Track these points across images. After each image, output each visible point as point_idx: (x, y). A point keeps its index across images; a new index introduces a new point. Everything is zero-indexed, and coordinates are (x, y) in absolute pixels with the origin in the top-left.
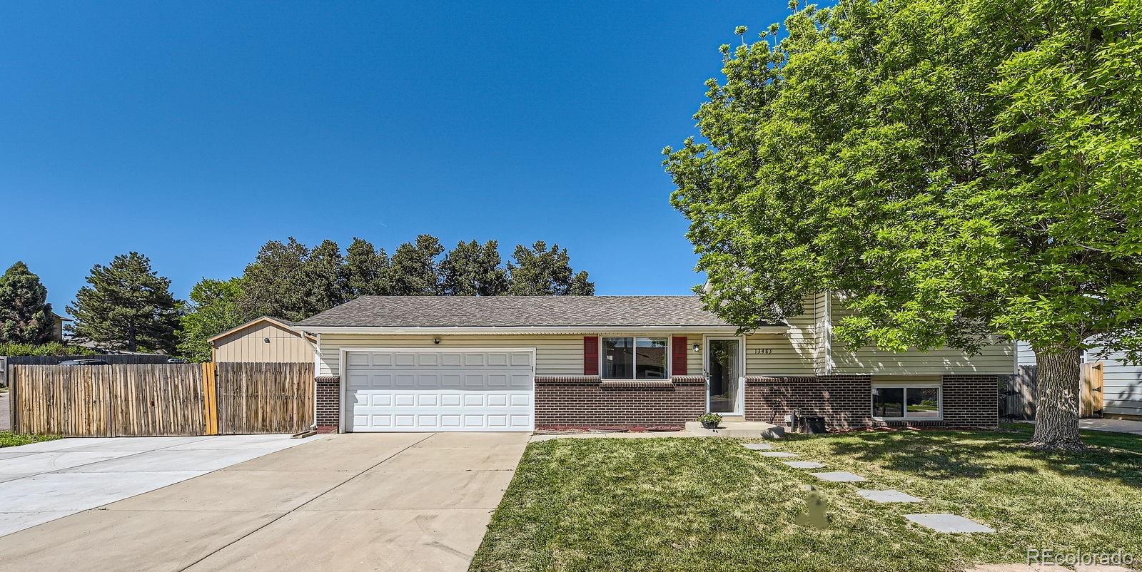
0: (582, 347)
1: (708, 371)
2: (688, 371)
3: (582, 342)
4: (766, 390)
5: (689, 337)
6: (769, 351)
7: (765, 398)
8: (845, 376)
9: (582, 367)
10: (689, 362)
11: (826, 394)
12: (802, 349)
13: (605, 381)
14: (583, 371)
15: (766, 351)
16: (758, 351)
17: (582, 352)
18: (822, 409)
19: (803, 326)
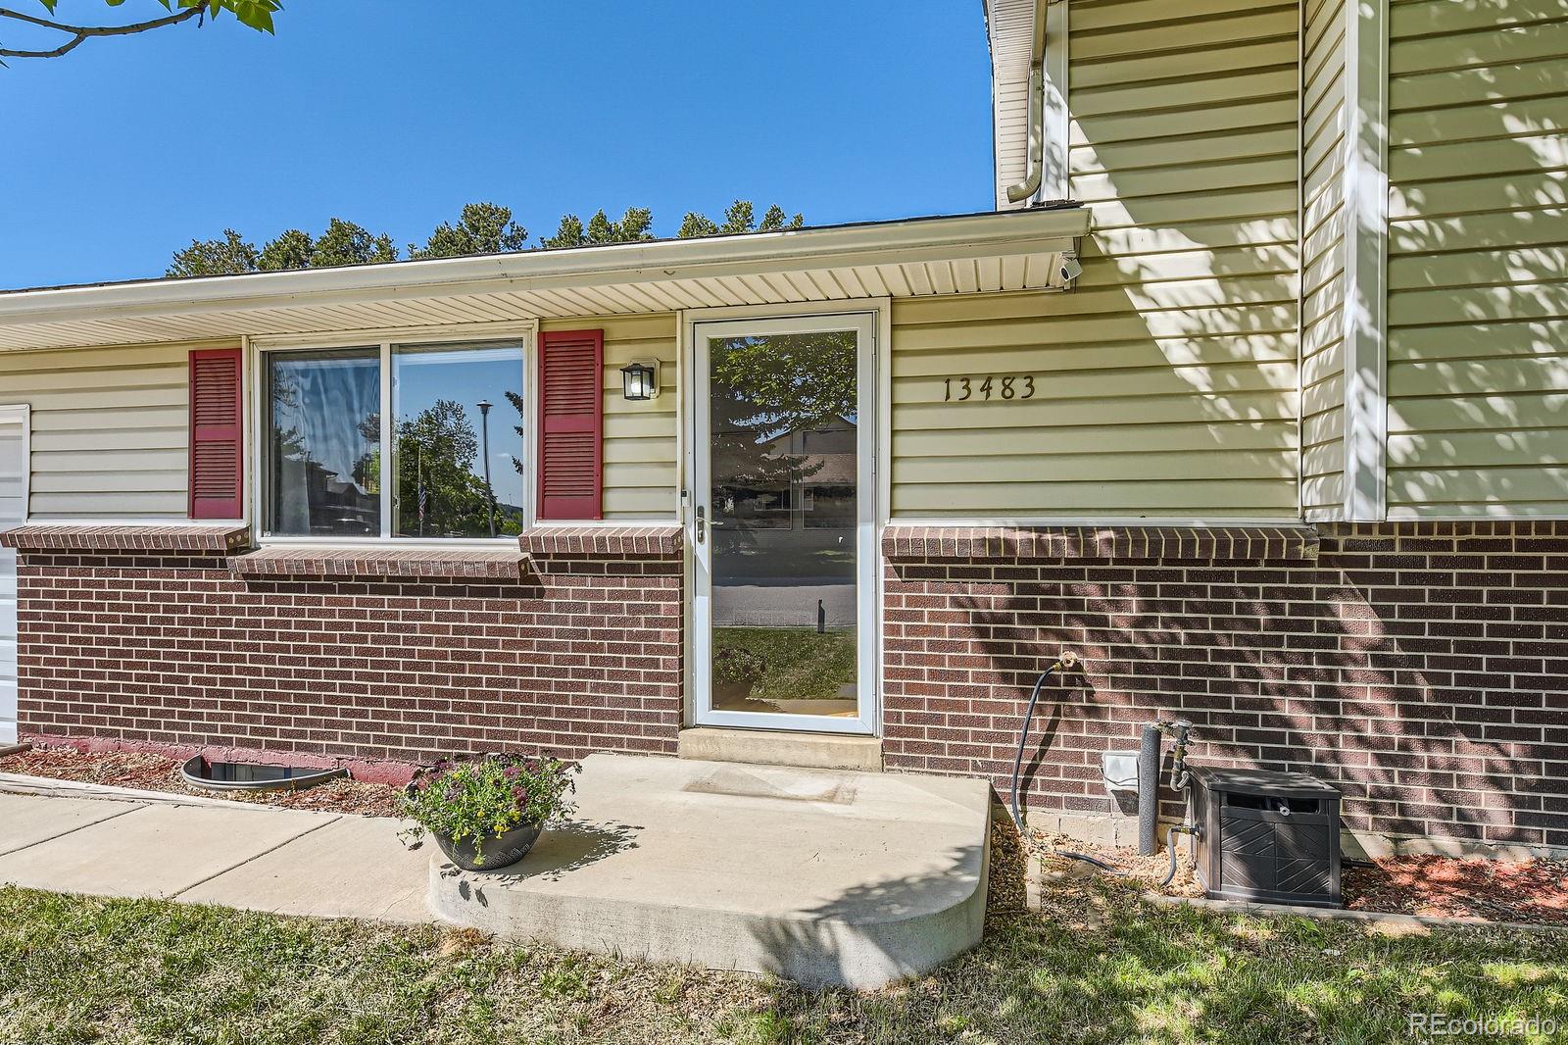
0: (183, 396)
1: (705, 499)
2: (612, 501)
3: (183, 375)
4: (995, 596)
5: (615, 331)
6: (1020, 387)
7: (989, 648)
8: (1445, 528)
9: (182, 482)
10: (613, 452)
11: (1360, 622)
12: (1217, 365)
13: (276, 548)
14: (182, 503)
15: (1008, 387)
16: (957, 390)
17: (183, 418)
18: (1329, 705)
19: (1220, 234)
